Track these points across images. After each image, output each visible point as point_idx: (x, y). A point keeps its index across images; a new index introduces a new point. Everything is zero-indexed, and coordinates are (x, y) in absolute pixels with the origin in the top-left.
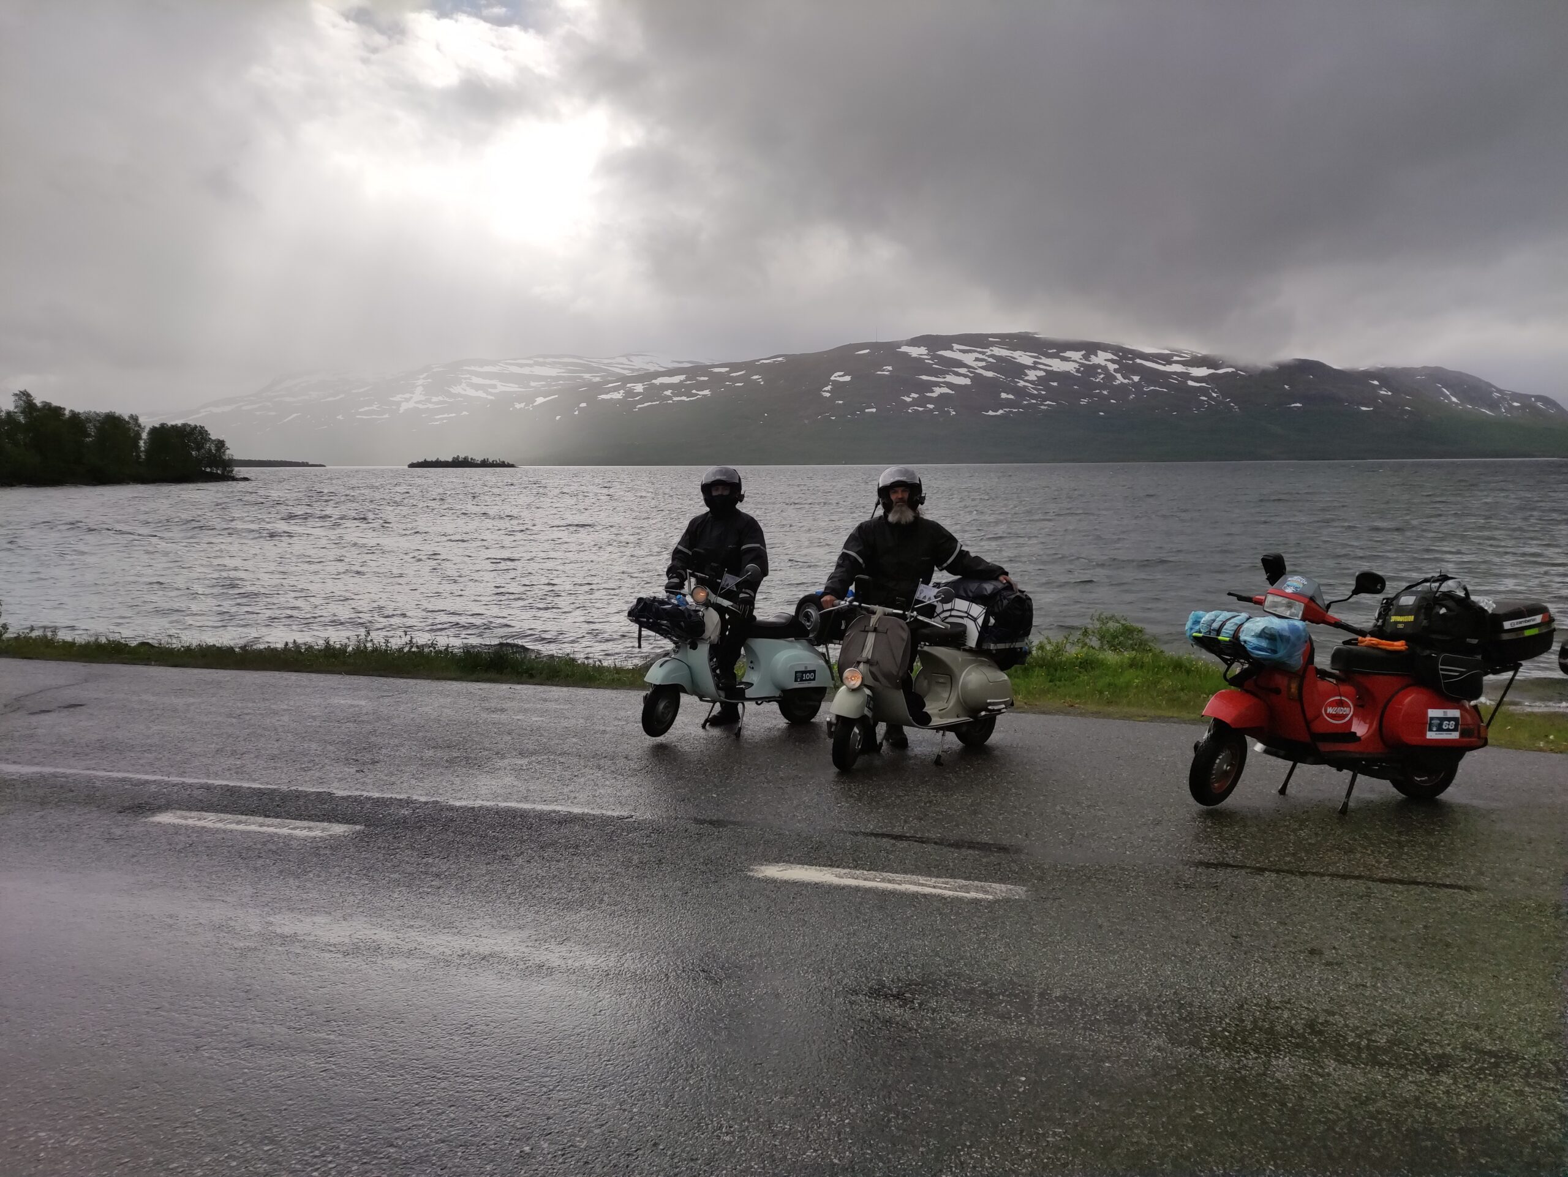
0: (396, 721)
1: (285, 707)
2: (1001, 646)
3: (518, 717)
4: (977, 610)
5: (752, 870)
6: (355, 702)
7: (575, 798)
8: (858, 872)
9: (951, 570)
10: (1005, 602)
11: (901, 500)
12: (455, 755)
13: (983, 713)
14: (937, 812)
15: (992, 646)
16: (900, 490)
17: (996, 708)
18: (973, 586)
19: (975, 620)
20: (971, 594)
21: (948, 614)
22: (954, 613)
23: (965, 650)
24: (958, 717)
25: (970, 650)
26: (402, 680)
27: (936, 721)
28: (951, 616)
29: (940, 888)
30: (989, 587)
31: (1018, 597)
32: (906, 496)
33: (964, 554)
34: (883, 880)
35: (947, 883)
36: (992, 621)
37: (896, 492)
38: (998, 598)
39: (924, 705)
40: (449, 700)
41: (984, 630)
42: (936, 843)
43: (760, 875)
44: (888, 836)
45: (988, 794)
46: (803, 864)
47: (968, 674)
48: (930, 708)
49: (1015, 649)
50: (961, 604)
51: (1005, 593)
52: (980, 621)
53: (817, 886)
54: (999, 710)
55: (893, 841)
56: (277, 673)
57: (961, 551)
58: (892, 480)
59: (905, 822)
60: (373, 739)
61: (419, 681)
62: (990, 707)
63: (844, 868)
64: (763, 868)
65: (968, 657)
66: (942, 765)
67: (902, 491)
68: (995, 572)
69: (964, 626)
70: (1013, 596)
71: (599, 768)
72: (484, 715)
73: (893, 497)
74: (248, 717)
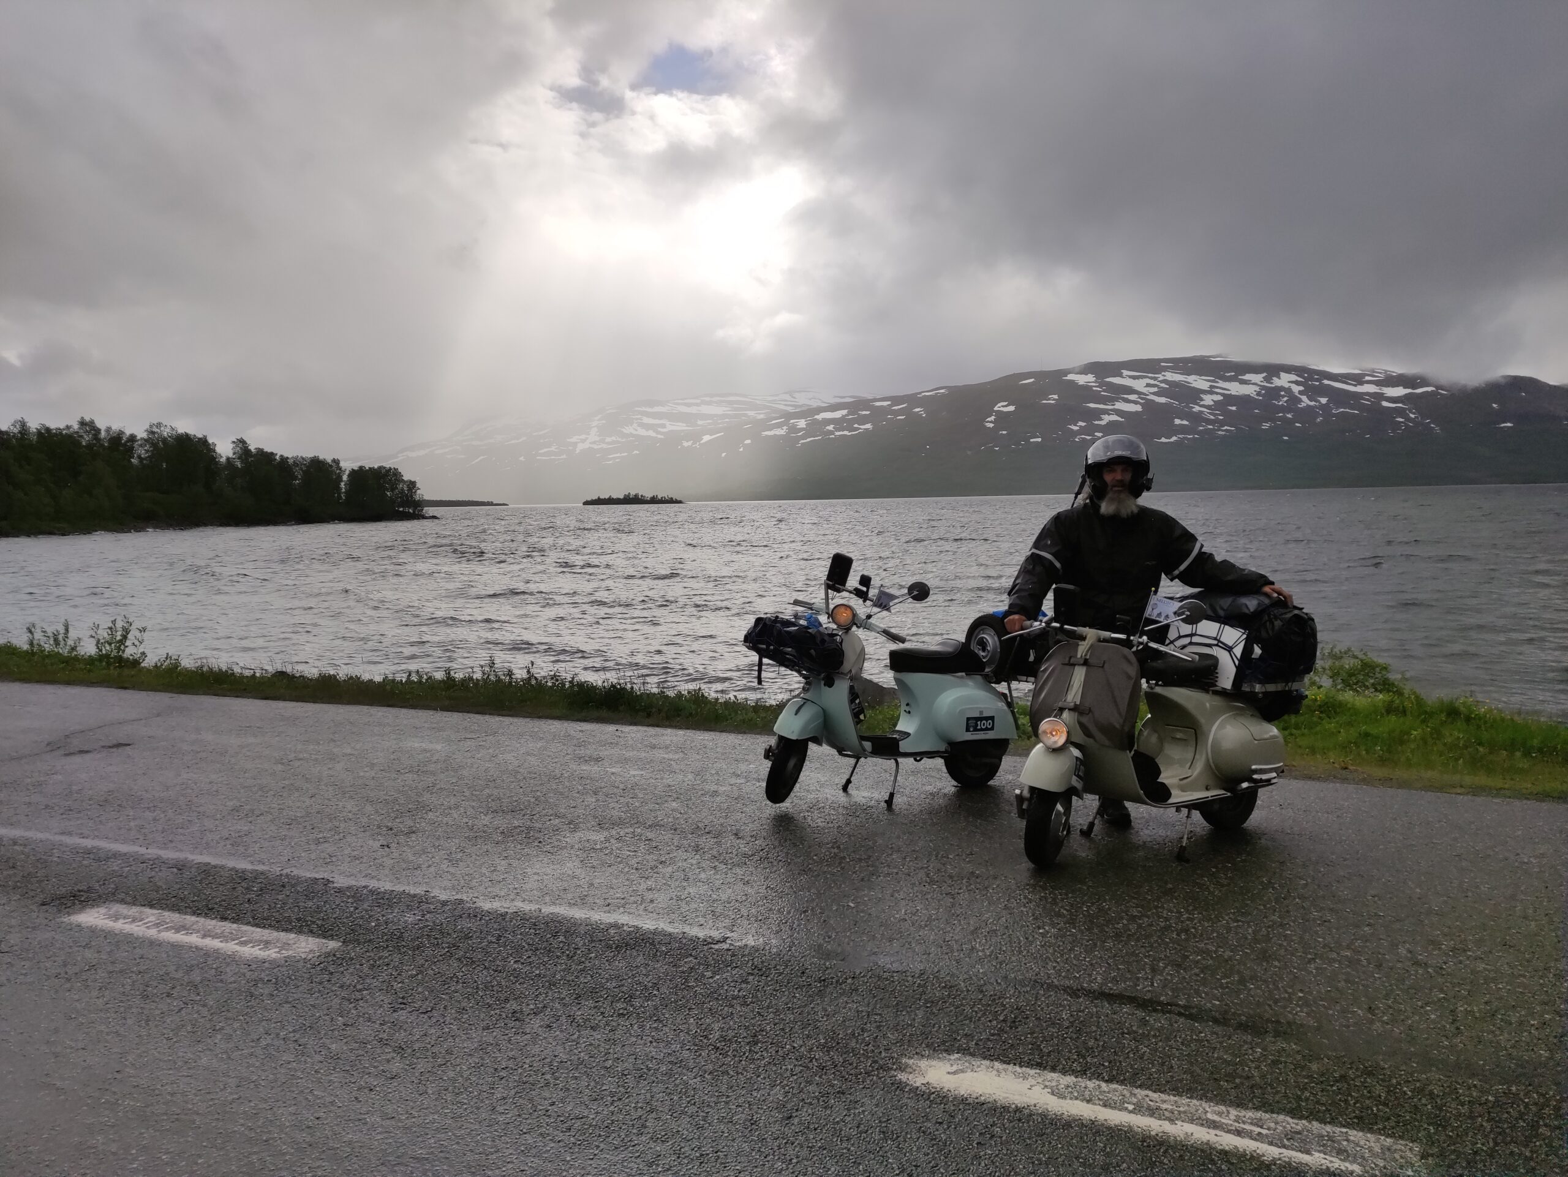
0: (465, 773)
1: (349, 751)
2: (1271, 688)
3: (613, 770)
4: (1233, 635)
5: (902, 1069)
6: (431, 746)
7: (652, 901)
8: (1091, 1084)
9: (1186, 578)
10: (1278, 623)
11: (1121, 483)
12: (516, 823)
13: (1245, 785)
14: (1201, 952)
15: (1258, 688)
16: (1119, 469)
17: (1264, 777)
18: (1225, 602)
19: (1229, 649)
20: (1221, 613)
21: (1187, 641)
22: (1195, 639)
23: (1216, 693)
24: (1207, 789)
25: (1223, 693)
26: (498, 719)
27: (1177, 797)
28: (1191, 643)
29: (1250, 1136)
30: (1251, 603)
31: (1296, 615)
32: (1128, 477)
33: (1205, 558)
34: (1138, 1109)
35: (1259, 1123)
36: (1257, 651)
37: (1113, 471)
38: (1266, 618)
39: (1158, 772)
40: (540, 744)
41: (1245, 664)
42: (1216, 1021)
43: (917, 1081)
44: (1132, 1000)
45: (1275, 918)
46: (991, 1058)
47: (1222, 726)
48: (1167, 777)
49: (1290, 691)
50: (1208, 628)
51: (1276, 611)
52: (1238, 651)
53: (1019, 1115)
54: (1269, 780)
55: (1140, 1014)
56: (365, 709)
57: (1201, 554)
58: (1110, 455)
59: (1154, 970)
60: (427, 796)
61: (515, 720)
62: (1255, 776)
63: (1064, 1072)
64: (923, 1063)
65: (1217, 701)
66: (1187, 861)
67: (1123, 471)
68: (1255, 583)
69: (1215, 660)
70: (1289, 616)
71: (697, 849)
72: (573, 766)
73: (1108, 478)
74: (297, 763)
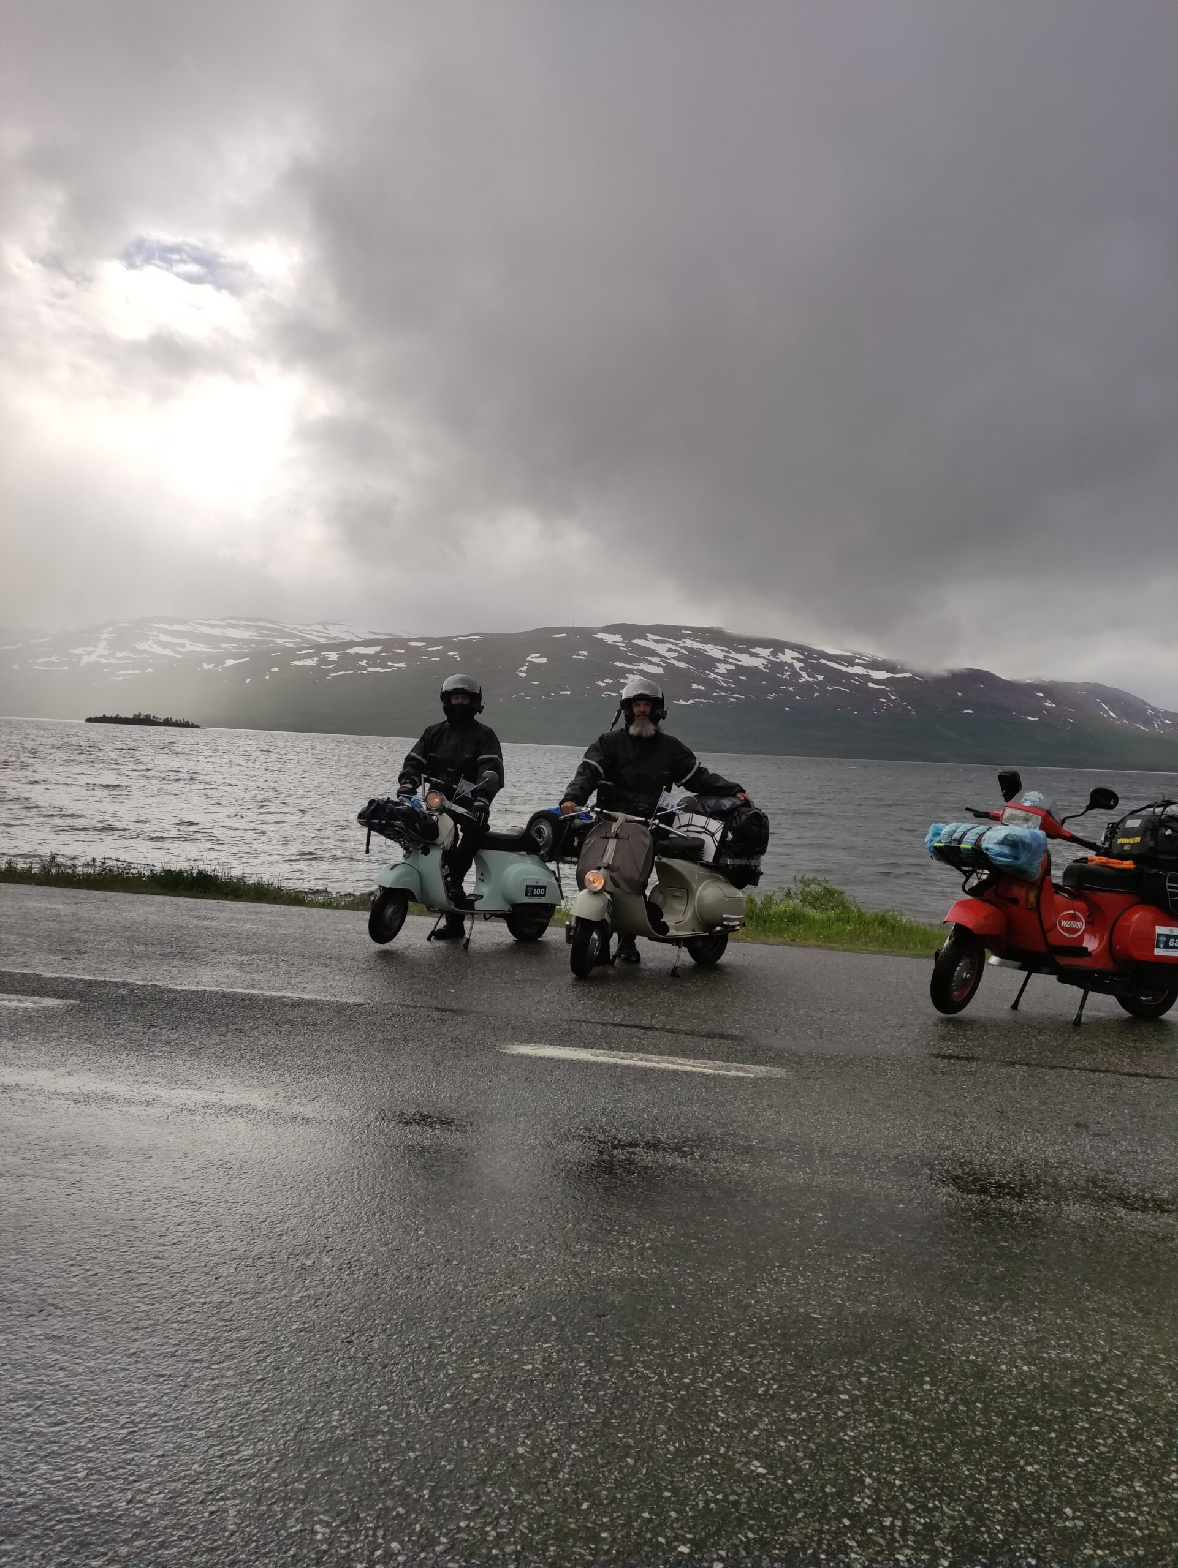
0: (98, 922)
2: (738, 862)
3: (231, 925)
4: (715, 825)
5: (504, 1048)
8: (613, 1053)
9: (689, 786)
10: (743, 818)
11: (643, 713)
13: (718, 928)
15: (729, 861)
16: (642, 703)
17: (731, 924)
18: (711, 802)
19: (712, 835)
20: (709, 810)
21: (685, 829)
22: (691, 828)
23: (702, 865)
24: (693, 930)
25: (706, 865)
27: (672, 933)
28: (688, 830)
29: (701, 1067)
30: (727, 803)
31: (755, 813)
32: (648, 709)
33: (702, 771)
34: (640, 1060)
35: (705, 1063)
36: (730, 836)
37: (638, 705)
38: (736, 814)
39: (662, 916)
41: (722, 845)
43: (513, 1052)
45: (730, 999)
46: (555, 1045)
47: (704, 889)
48: (668, 918)
49: (750, 866)
50: (699, 820)
51: (743, 809)
52: (718, 836)
53: (574, 1062)
54: (734, 926)
57: (700, 769)
58: (635, 693)
62: (725, 923)
63: (598, 1049)
64: (515, 1047)
65: (703, 871)
66: (679, 976)
67: (645, 705)
68: (733, 790)
69: (703, 842)
70: (751, 812)
71: (326, 966)
73: (635, 710)
